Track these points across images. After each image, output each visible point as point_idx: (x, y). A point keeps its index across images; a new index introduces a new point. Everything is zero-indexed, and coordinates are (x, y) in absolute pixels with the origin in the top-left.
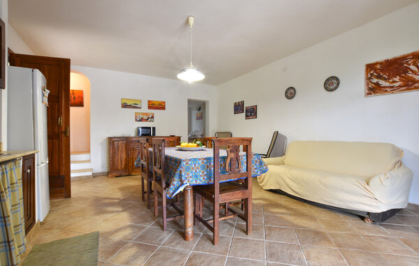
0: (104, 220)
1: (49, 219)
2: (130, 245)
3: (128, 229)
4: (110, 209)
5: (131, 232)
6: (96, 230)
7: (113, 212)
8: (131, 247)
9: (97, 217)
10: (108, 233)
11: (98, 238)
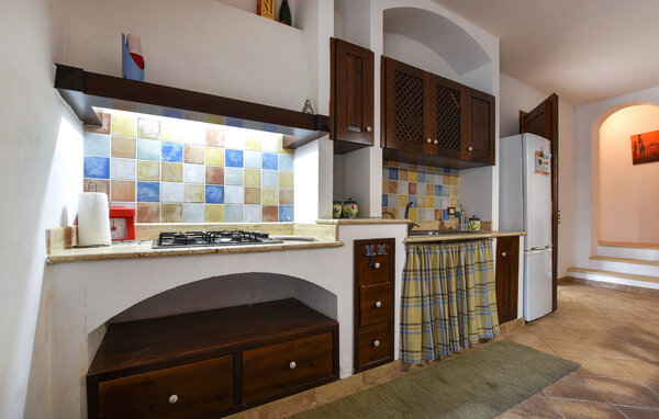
0: (604, 358)
1: (541, 323)
2: (604, 405)
3: (629, 389)
4: (636, 350)
5: (629, 395)
6: (578, 361)
7: (635, 356)
8: (601, 409)
9: (599, 349)
10: (589, 373)
11: (571, 371)
